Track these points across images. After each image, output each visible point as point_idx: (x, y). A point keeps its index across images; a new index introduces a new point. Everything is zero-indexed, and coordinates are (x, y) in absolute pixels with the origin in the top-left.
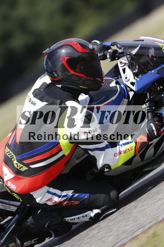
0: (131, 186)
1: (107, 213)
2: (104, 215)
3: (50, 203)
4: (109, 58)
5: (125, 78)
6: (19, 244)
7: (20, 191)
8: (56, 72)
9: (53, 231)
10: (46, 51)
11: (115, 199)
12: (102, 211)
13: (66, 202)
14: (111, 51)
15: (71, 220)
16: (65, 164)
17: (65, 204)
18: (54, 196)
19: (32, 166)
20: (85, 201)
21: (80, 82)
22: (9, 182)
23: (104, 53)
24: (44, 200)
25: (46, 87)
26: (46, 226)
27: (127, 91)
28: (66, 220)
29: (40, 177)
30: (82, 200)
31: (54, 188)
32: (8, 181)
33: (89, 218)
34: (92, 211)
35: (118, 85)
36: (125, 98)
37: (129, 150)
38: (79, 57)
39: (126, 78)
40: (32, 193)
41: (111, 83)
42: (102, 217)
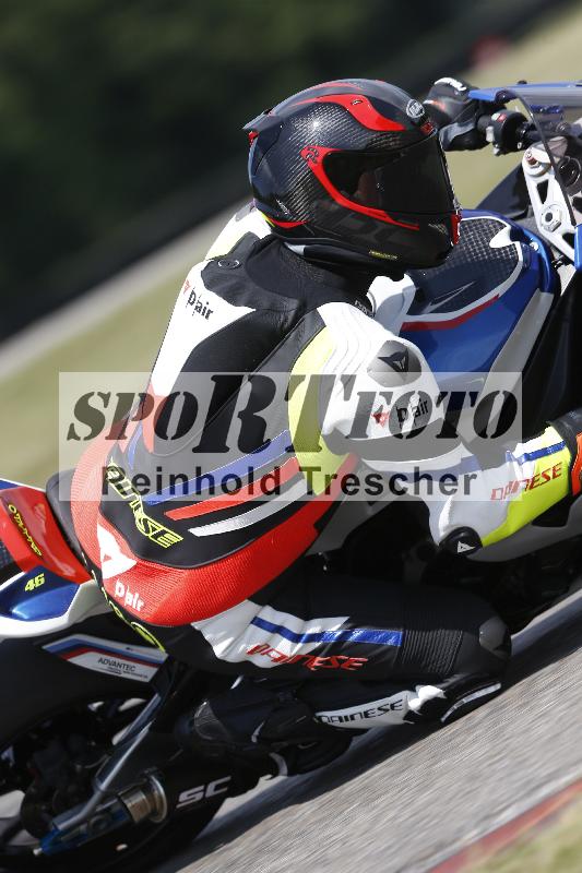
0: (564, 598)
1: (465, 700)
2: (455, 707)
3: (261, 661)
4: (494, 143)
5: (544, 218)
6: (160, 797)
7: (156, 615)
8: (286, 198)
9: (282, 753)
10: (254, 121)
11: (497, 649)
12: (448, 691)
13: (319, 659)
14: (502, 118)
15: (340, 719)
16: (316, 526)
17: (316, 663)
18: (278, 636)
19: (198, 532)
20: (388, 656)
21: (371, 237)
22: (119, 585)
23: (476, 124)
24: (242, 647)
25: (254, 250)
26: (254, 740)
27: (552, 265)
28: (325, 720)
29: (226, 568)
30: (378, 651)
31: (278, 607)
32: (114, 580)
33: (402, 713)
34: (413, 690)
35: (517, 244)
36: (542, 290)
37: (548, 478)
38: (369, 148)
39: (549, 217)
40: (196, 625)
41: (493, 236)
42: (449, 713)
